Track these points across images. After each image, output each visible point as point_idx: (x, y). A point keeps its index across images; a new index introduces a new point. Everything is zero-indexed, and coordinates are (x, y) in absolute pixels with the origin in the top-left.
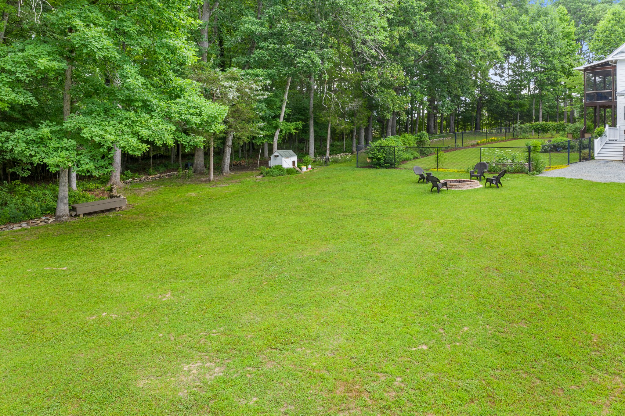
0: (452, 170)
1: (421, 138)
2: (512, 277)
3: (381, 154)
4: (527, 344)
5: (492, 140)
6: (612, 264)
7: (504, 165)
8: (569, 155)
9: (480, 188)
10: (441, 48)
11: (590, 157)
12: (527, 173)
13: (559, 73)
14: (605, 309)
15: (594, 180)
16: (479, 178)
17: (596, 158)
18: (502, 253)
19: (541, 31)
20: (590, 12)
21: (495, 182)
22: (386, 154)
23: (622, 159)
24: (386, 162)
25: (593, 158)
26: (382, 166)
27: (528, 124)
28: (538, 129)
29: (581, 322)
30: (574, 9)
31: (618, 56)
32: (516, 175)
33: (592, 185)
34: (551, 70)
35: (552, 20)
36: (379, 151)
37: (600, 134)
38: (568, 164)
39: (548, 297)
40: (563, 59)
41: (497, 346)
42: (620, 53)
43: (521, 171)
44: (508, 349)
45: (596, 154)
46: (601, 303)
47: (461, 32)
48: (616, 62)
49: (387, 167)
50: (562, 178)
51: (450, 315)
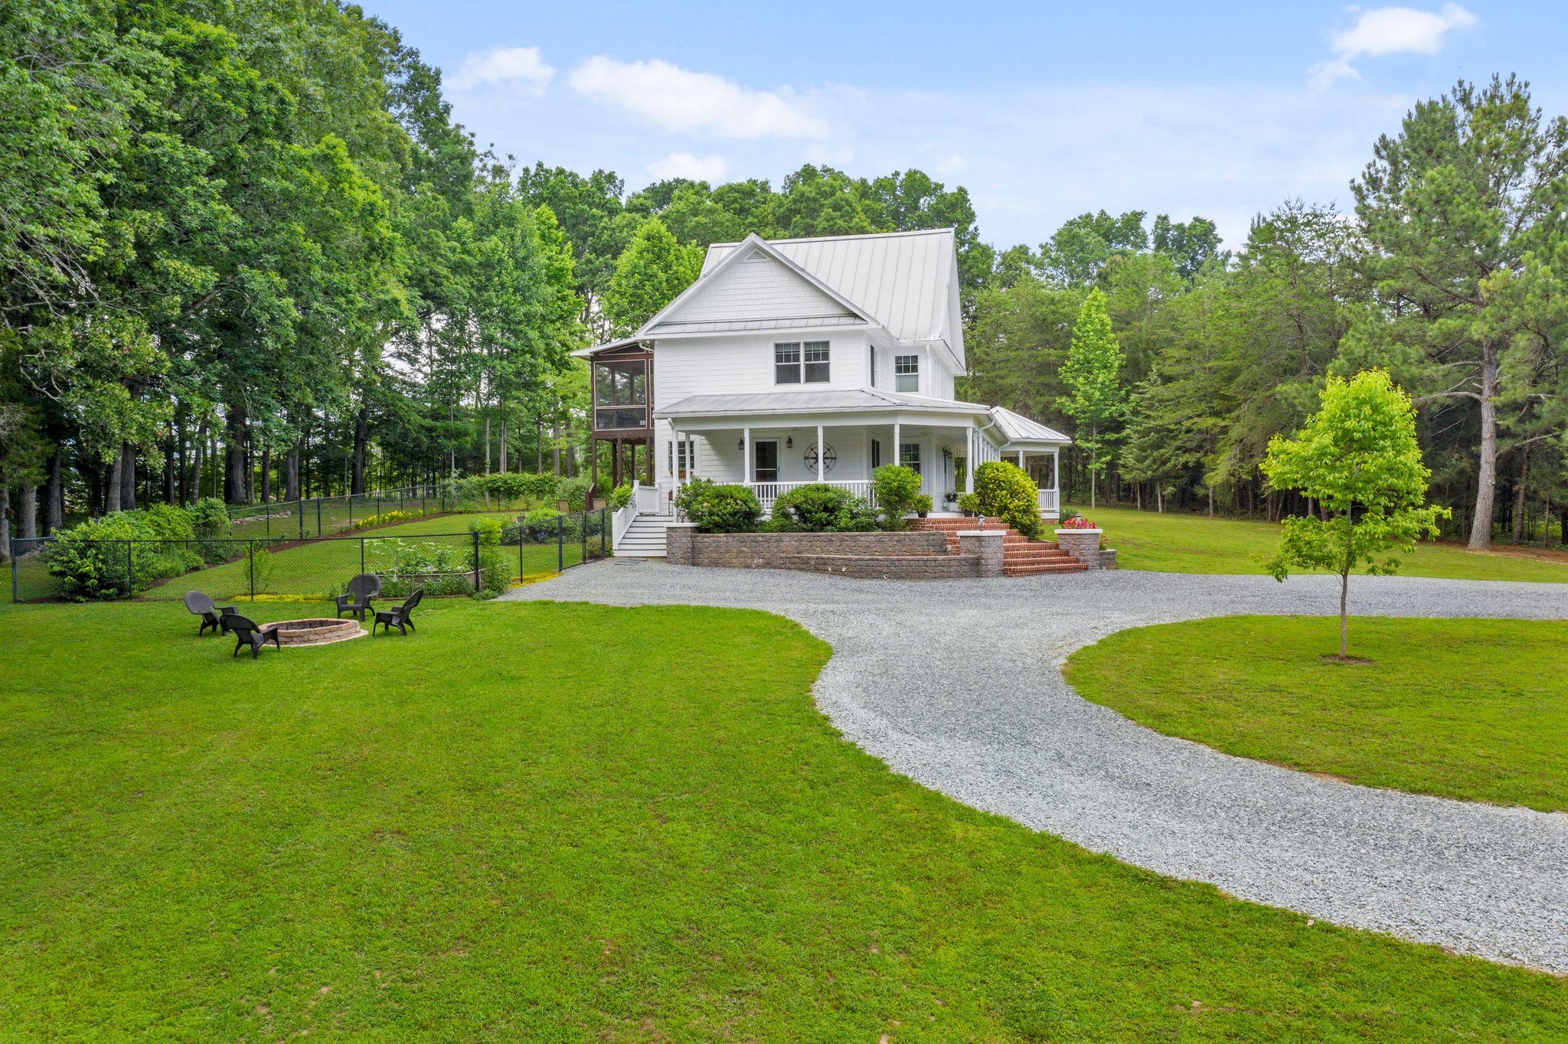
0: (290, 598)
1: (207, 516)
2: (435, 844)
3: (88, 562)
4: (468, 993)
5: (392, 518)
6: (642, 782)
7: (420, 577)
8: (560, 550)
9: (361, 639)
10: (257, 280)
11: (603, 553)
12: (470, 595)
13: (540, 361)
14: (628, 880)
15: (612, 602)
16: (359, 614)
17: (616, 554)
18: (412, 792)
19: (500, 261)
20: (604, 228)
21: (398, 622)
22: (104, 562)
23: (664, 554)
24: (104, 583)
25: (610, 555)
26: (92, 596)
27: (474, 479)
28: (498, 489)
29: (580, 919)
30: (572, 216)
31: (657, 331)
32: (446, 601)
33: (607, 613)
34: (524, 353)
35: (524, 237)
36: (82, 554)
37: (623, 501)
38: (560, 570)
39: (514, 876)
40: (549, 329)
41: (400, 1014)
42: (660, 325)
43: (457, 591)
44: (425, 1015)
45: (615, 546)
46: (619, 869)
47: (309, 244)
48: (652, 344)
49: (107, 598)
50: (546, 603)
51: (286, 967)
